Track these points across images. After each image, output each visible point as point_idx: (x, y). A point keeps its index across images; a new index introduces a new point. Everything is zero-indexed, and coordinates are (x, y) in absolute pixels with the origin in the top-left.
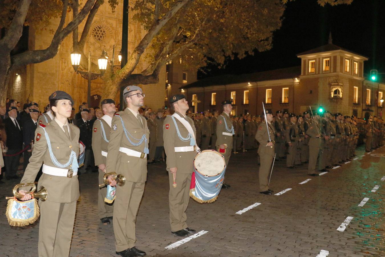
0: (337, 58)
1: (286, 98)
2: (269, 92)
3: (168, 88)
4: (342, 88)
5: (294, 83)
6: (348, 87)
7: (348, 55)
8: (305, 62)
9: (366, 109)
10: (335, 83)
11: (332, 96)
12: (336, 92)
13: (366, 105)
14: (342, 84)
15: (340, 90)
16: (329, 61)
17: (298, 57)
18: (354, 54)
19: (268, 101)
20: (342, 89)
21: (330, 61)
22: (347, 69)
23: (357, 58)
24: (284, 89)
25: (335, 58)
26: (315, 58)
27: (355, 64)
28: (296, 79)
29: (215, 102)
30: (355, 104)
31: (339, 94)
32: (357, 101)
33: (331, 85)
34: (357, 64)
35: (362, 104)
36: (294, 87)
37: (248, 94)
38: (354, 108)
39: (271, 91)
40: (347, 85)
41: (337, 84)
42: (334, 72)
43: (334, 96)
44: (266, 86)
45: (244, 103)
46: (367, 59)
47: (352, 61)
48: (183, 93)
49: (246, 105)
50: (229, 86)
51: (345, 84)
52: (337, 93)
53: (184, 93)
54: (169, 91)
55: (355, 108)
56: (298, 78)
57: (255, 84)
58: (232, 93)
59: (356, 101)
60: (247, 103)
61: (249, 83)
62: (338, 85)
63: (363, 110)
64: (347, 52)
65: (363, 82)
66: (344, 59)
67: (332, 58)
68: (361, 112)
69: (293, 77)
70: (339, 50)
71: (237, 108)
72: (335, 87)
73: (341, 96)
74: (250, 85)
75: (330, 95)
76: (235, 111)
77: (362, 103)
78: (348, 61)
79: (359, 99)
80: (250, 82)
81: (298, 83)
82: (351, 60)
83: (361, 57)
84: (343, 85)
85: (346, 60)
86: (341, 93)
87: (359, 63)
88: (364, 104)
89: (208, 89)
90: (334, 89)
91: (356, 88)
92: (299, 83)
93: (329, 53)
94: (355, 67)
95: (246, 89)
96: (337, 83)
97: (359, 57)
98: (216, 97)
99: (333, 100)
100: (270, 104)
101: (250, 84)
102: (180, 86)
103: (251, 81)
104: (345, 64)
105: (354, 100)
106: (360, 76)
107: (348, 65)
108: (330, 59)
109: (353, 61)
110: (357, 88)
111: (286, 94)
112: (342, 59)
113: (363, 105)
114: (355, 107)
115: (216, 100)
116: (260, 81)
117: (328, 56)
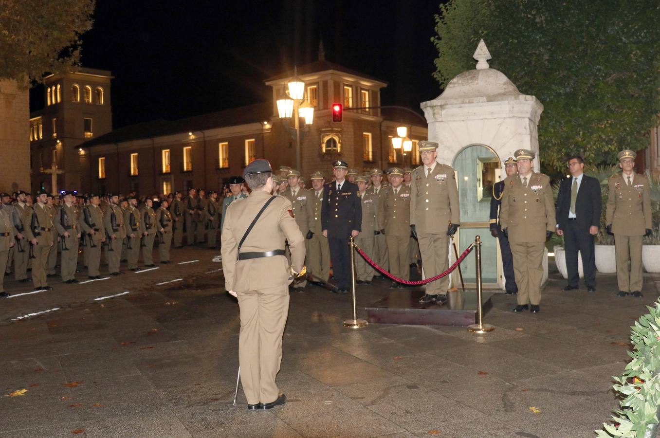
0: (329, 84)
1: (252, 157)
2: (224, 147)
3: (57, 147)
4: (340, 136)
5: (262, 130)
6: (353, 133)
7: (350, 79)
8: (278, 91)
10: (327, 128)
11: (324, 150)
12: (329, 143)
14: (339, 129)
15: (337, 139)
16: (316, 89)
17: (267, 83)
18: (358, 77)
19: (223, 163)
20: (340, 138)
21: (317, 90)
22: (348, 103)
23: (366, 83)
24: (249, 142)
25: (325, 84)
27: (365, 94)
28: (266, 123)
29: (137, 170)
30: (367, 162)
31: (335, 146)
32: (371, 157)
33: (322, 132)
34: (367, 93)
35: (380, 162)
36: (263, 136)
37: (191, 154)
39: (227, 146)
40: (350, 130)
41: (330, 129)
42: (324, 109)
43: (326, 150)
44: (219, 137)
45: (185, 168)
46: (385, 85)
47: (357, 90)
48: (82, 155)
49: (188, 172)
50: (159, 140)
51: (345, 129)
52: (332, 145)
53: (84, 155)
54: (59, 152)
56: (269, 121)
57: (200, 134)
58: (164, 151)
59: (368, 158)
60: (190, 169)
61: (190, 134)
62: (332, 131)
64: (345, 74)
65: (380, 124)
66: (342, 86)
67: (321, 84)
69: (260, 120)
70: (331, 71)
71: (173, 180)
72: (327, 135)
73: (339, 150)
74: (192, 136)
75: (321, 148)
76: (171, 184)
77: (382, 160)
78: (350, 89)
79: (373, 152)
80: (193, 132)
81: (268, 129)
82: (354, 89)
83: (373, 82)
84: (341, 130)
85: (345, 87)
86: (339, 145)
87: (370, 91)
88: (384, 162)
89: (124, 145)
90: (326, 139)
91: (368, 135)
92: (271, 129)
93: (314, 75)
94: (365, 99)
95: (187, 145)
96: (331, 127)
97: (369, 82)
98: (139, 160)
99: (326, 157)
100: (226, 169)
101: (193, 134)
102: (80, 142)
103: (194, 130)
104: (344, 95)
105: (365, 156)
106: (375, 115)
107: (350, 95)
108: (318, 87)
109: (359, 89)
110: (370, 134)
111: (252, 150)
112: (338, 86)
113: (382, 163)
115: (139, 166)
116: (209, 128)
117: (314, 81)
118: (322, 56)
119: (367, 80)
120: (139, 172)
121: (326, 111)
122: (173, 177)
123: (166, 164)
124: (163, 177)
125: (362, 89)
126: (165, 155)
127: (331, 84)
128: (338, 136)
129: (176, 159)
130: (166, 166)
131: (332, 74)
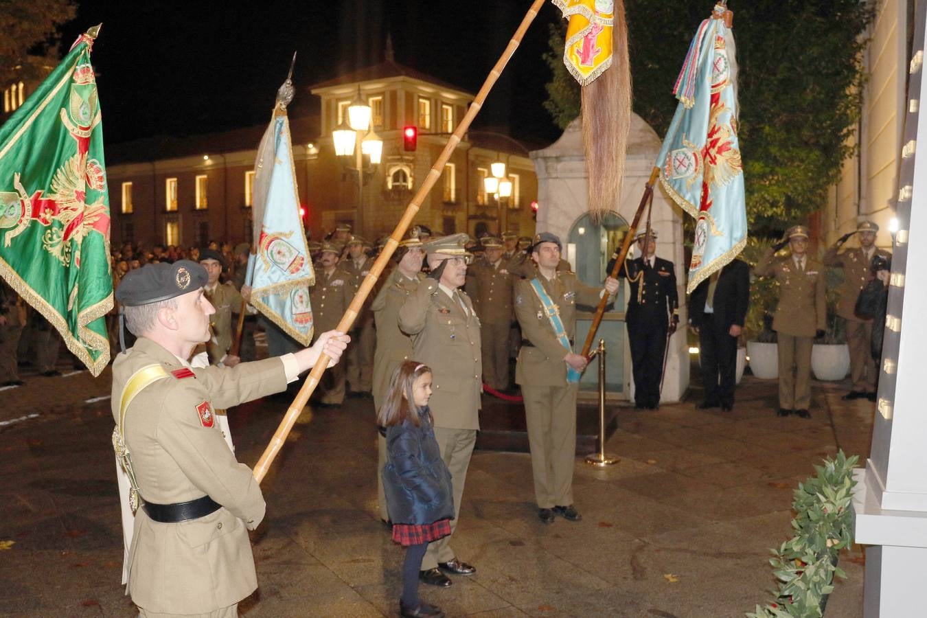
0: (398, 96)
2: (253, 177)
4: (412, 167)
5: (306, 155)
6: (430, 164)
7: (427, 89)
8: (328, 103)
9: (478, 214)
10: (395, 155)
11: (390, 186)
12: (396, 177)
13: (478, 207)
14: (411, 158)
15: (407, 171)
16: (380, 102)
17: (314, 92)
18: (438, 87)
19: (250, 199)
20: (412, 170)
21: (382, 103)
22: (424, 121)
23: (449, 96)
25: (394, 96)
27: (447, 110)
28: (310, 146)
29: (131, 206)
30: (448, 204)
31: (405, 180)
32: (453, 196)
33: (387, 160)
34: (450, 109)
35: (465, 203)
36: (306, 164)
37: (208, 186)
38: (445, 214)
41: (399, 157)
42: (392, 129)
43: (393, 186)
44: (244, 163)
45: (198, 205)
47: (437, 105)
49: (201, 210)
50: (162, 165)
51: (420, 158)
52: (401, 179)
55: (450, 214)
56: (314, 143)
57: (220, 159)
58: (168, 181)
59: (450, 198)
60: (205, 206)
61: (206, 157)
62: (401, 160)
63: (470, 218)
64: (422, 82)
65: (468, 150)
66: (416, 97)
67: (388, 96)
68: (466, 223)
69: (304, 141)
70: (401, 78)
71: (181, 220)
72: (395, 165)
73: (410, 185)
74: (207, 160)
75: (385, 183)
76: (178, 227)
77: (468, 201)
78: (427, 103)
79: (457, 190)
80: (209, 155)
81: (314, 155)
82: (433, 101)
83: (458, 94)
84: (413, 160)
85: (421, 100)
86: (410, 180)
87: (455, 106)
88: (471, 204)
89: (114, 171)
90: (393, 170)
91: (450, 167)
92: (318, 155)
93: (379, 83)
94: (447, 117)
95: (201, 172)
96: (399, 154)
97: (453, 93)
98: (134, 191)
99: (392, 195)
101: (210, 158)
103: (211, 153)
104: (419, 110)
105: (446, 195)
107: (427, 112)
108: (384, 98)
109: (439, 103)
110: (453, 166)
112: (410, 98)
113: (468, 205)
114: (447, 212)
115: (134, 201)
116: (231, 150)
117: (379, 91)
118: (390, 55)
119: (451, 90)
120: (133, 208)
121: (394, 132)
122: (180, 216)
123: (171, 198)
124: (167, 216)
125: (443, 103)
126: (171, 185)
127: (401, 96)
128: (410, 167)
129: (186, 192)
130: (172, 202)
131: (404, 81)
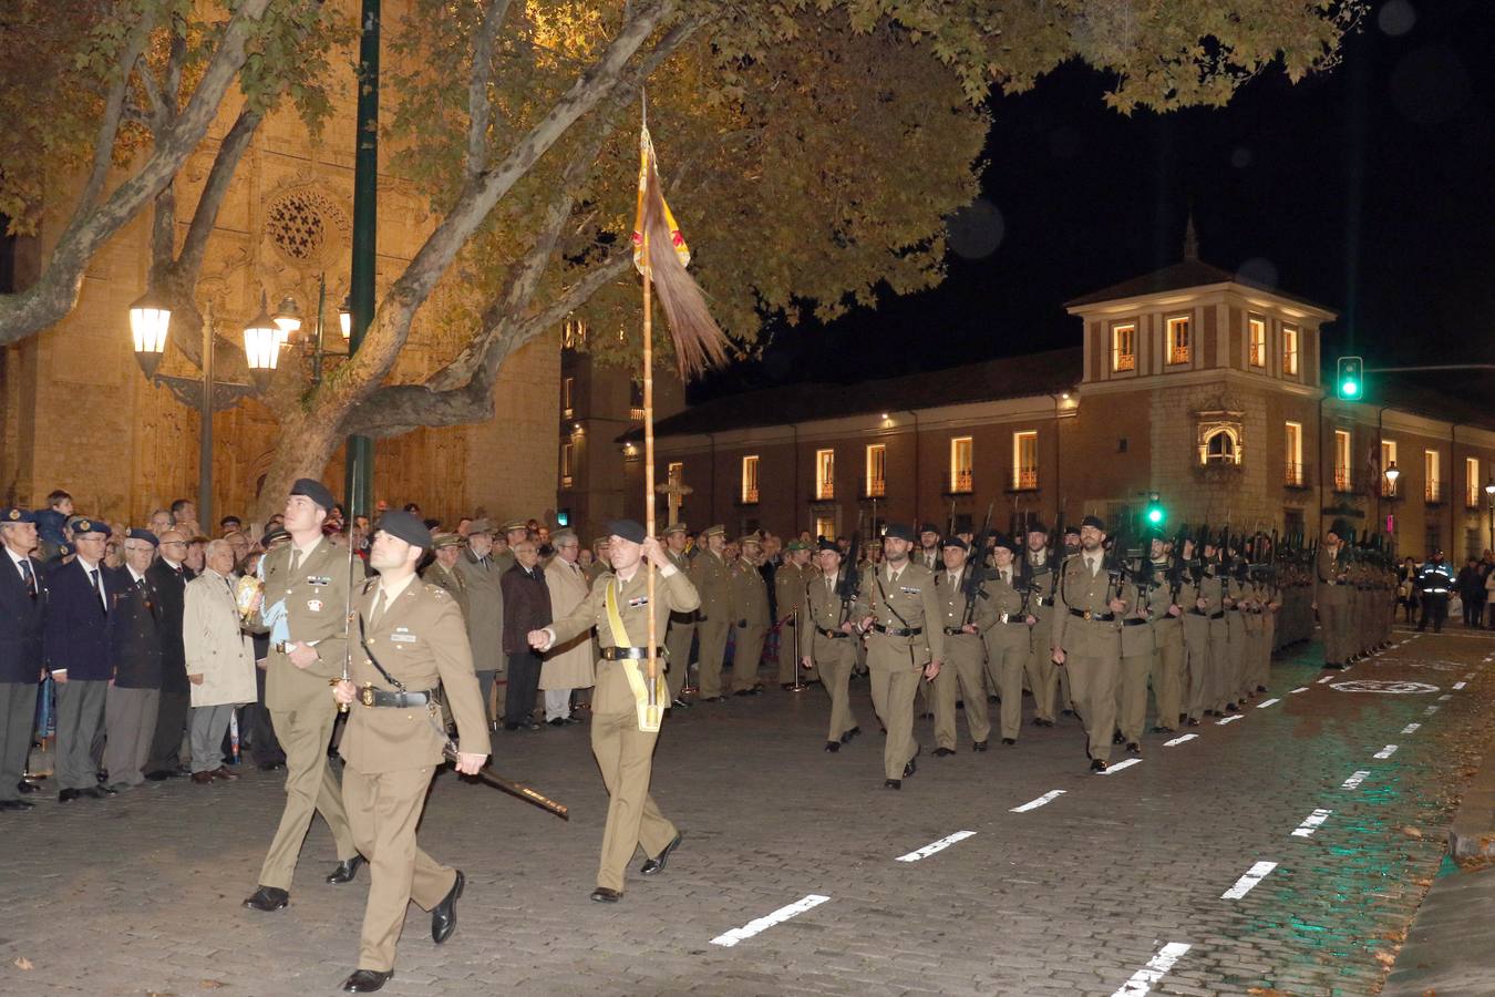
0: (1219, 316)
1: (1027, 470)
2: (962, 446)
3: (573, 437)
4: (1241, 428)
5: (1056, 411)
6: (1264, 423)
7: (1260, 302)
8: (1096, 329)
9: (1337, 505)
10: (1215, 409)
11: (1204, 461)
12: (1218, 443)
13: (1336, 492)
14: (1239, 414)
15: (1233, 434)
16: (1186, 324)
17: (1071, 311)
18: (1279, 298)
19: (959, 482)
20: (1240, 434)
21: (1190, 326)
22: (1257, 356)
23: (1293, 312)
24: (1021, 437)
25: (1210, 313)
26: (1135, 314)
27: (1289, 335)
28: (1065, 396)
29: (756, 492)
30: (1293, 488)
31: (1229, 451)
32: (1299, 476)
33: (1199, 418)
34: (1293, 334)
35: (1317, 488)
36: (1057, 426)
37: (881, 459)
38: (1287, 505)
39: (971, 446)
40: (1259, 414)
41: (1221, 412)
42: (1206, 368)
43: (1208, 459)
44: (952, 425)
45: (869, 491)
46: (1332, 317)
47: (1276, 327)
48: (630, 457)
49: (875, 498)
50: (811, 429)
51: (1250, 414)
52: (1224, 449)
53: (636, 456)
54: (576, 450)
55: (1294, 505)
56: (1072, 392)
57: (907, 417)
58: (819, 453)
59: (1294, 478)
60: (881, 491)
61: (885, 416)
62: (1224, 418)
63: (1324, 512)
64: (1254, 291)
65: (1320, 401)
66: (1244, 316)
67: (1200, 314)
68: (1318, 520)
69: (1054, 389)
70: (1224, 286)
71: (839, 515)
72: (1212, 426)
73: (1237, 459)
74: (888, 422)
75: (1197, 455)
76: (834, 524)
77: (1321, 485)
78: (1261, 325)
79: (1305, 466)
80: (889, 413)
81: (1070, 410)
82: (1270, 324)
83: (1308, 310)
84: (1242, 417)
85: (1252, 321)
86: (1237, 449)
87: (1301, 330)
88: (1325, 489)
89: (726, 439)
90: (1210, 434)
91: (1294, 428)
92: (1077, 410)
93: (1186, 294)
94: (1289, 348)
95: (874, 440)
96: (1222, 408)
97: (1301, 308)
98: (762, 469)
99: (1208, 474)
100: (968, 494)
101: (891, 418)
102: (620, 432)
103: (894, 407)
104: (1249, 340)
105: (1288, 475)
106: (1310, 382)
107: (1261, 339)
108: (1193, 319)
109: (1278, 325)
110: (1298, 427)
111: (1027, 455)
112: (1236, 317)
113: (1321, 492)
114: (1291, 502)
115: (760, 483)
117: (1183, 307)
118: (1191, 252)
119: (1297, 304)
120: (760, 495)
121: (1212, 372)
122: (839, 508)
123: (823, 480)
124: (816, 508)
125: (1284, 325)
126: (824, 460)
127: (1223, 314)
128: (1236, 427)
129: (849, 469)
130: (825, 485)
131: (1229, 290)
